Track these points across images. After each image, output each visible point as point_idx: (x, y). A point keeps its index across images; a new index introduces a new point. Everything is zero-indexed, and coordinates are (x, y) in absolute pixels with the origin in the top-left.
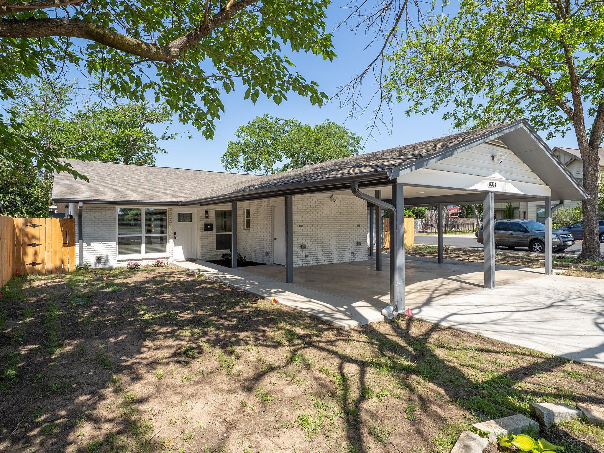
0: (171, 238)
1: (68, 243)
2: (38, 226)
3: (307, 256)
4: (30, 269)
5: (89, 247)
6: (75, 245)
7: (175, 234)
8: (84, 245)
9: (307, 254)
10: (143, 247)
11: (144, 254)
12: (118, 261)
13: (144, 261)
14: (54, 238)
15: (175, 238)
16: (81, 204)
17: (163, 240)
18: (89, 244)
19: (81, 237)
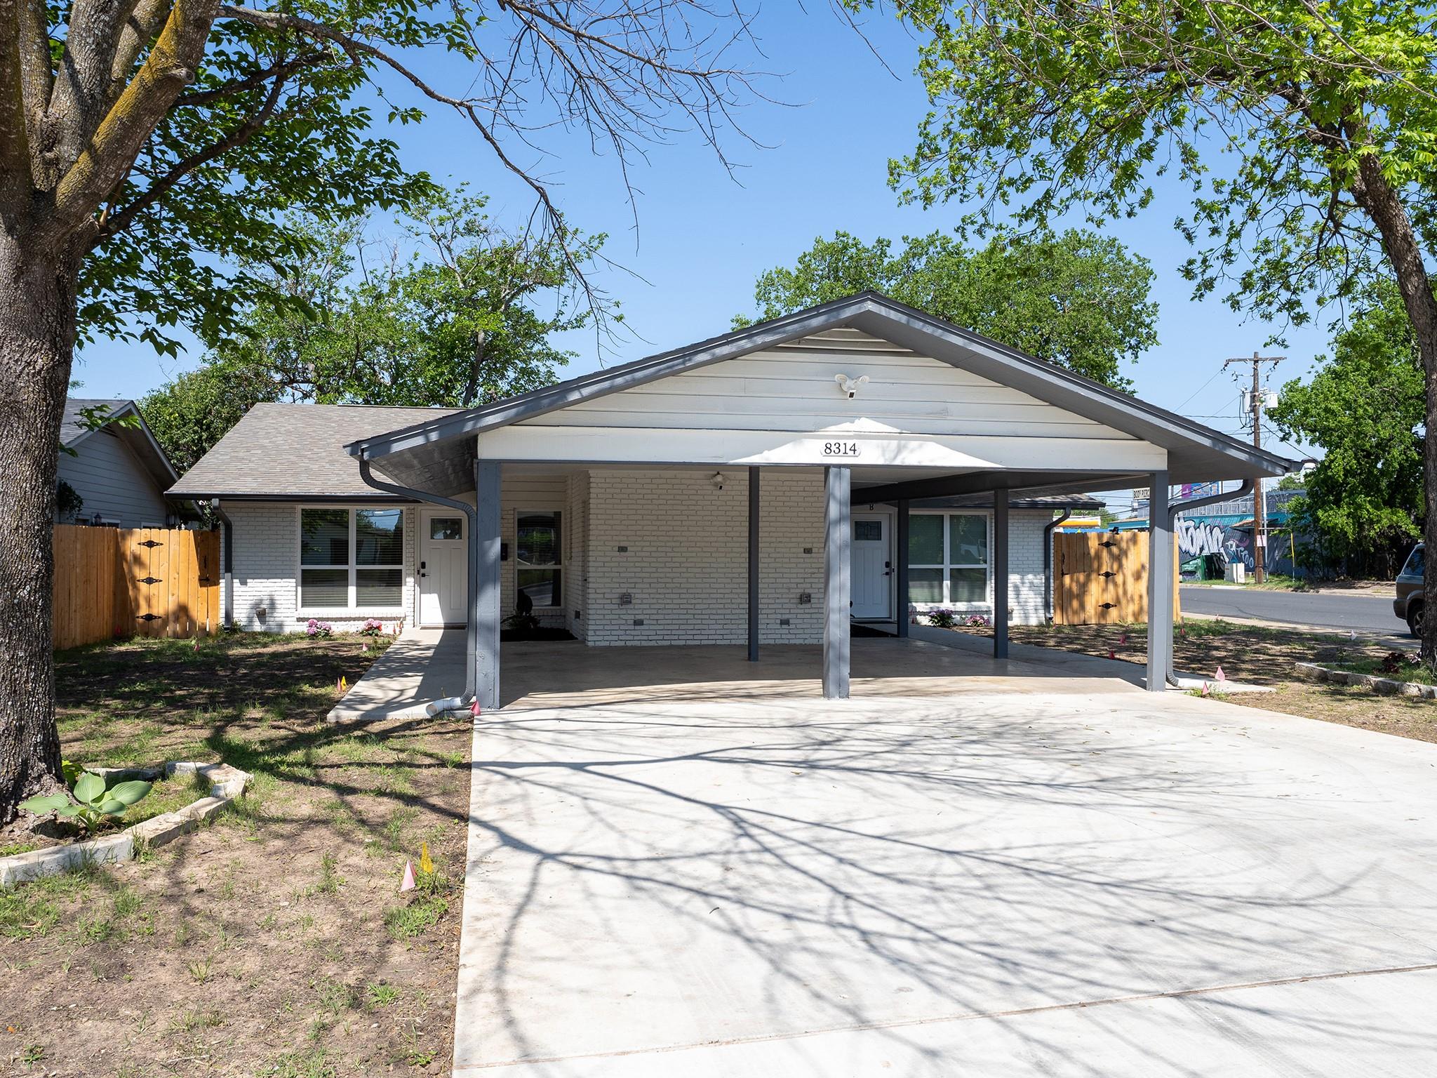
0: (409, 575)
1: (208, 578)
2: (157, 544)
3: (638, 623)
4: (142, 625)
5: (243, 588)
6: (219, 584)
7: (423, 565)
8: (235, 585)
9: (638, 617)
10: (352, 591)
11: (352, 609)
12: (299, 620)
13: (352, 622)
14: (183, 567)
15: (424, 575)
16: (215, 502)
17: (395, 580)
18: (244, 583)
19: (229, 569)
